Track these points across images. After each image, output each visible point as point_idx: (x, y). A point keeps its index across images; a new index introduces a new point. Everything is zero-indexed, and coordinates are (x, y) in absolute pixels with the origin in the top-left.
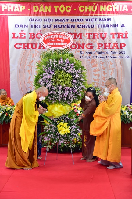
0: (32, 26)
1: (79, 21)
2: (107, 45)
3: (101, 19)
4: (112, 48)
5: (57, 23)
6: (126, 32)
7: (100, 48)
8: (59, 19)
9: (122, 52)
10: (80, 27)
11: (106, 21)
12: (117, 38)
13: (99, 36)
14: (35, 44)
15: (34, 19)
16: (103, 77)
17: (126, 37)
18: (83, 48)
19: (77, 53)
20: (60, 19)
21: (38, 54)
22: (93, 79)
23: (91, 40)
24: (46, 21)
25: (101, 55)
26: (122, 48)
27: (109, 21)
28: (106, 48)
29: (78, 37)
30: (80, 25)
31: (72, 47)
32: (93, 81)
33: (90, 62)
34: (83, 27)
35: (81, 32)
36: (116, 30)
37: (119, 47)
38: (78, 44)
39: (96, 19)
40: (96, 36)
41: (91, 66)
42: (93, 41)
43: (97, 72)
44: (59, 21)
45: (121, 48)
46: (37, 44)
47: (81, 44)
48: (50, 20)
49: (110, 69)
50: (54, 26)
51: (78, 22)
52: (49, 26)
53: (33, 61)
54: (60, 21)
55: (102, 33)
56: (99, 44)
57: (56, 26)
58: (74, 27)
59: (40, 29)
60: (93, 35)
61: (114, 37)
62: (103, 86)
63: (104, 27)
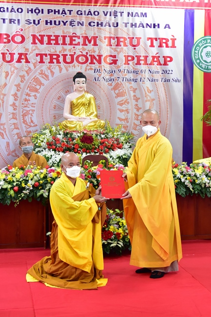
0: (4, 20)
1: (92, 15)
2: (141, 58)
3: (131, 13)
4: (150, 64)
5: (52, 17)
6: (172, 38)
7: (129, 64)
8: (55, 10)
9: (168, 72)
10: (94, 25)
11: (139, 16)
12: (159, 47)
13: (128, 41)
14: (10, 54)
15: (7, 8)
16: (136, 114)
17: (173, 46)
18: (100, 62)
19: (88, 72)
20: (57, 10)
21: (16, 71)
22: (118, 118)
23: (112, 49)
24: (30, 12)
25: (131, 76)
26: (168, 65)
27: (143, 16)
28: (140, 64)
29: (90, 42)
30: (94, 23)
31: (80, 59)
32: (118, 121)
33: (112, 87)
34: (100, 25)
35: (95, 34)
36: (156, 33)
37: (162, 62)
38: (90, 55)
39: (122, 13)
40: (121, 42)
41: (115, 95)
42: (117, 51)
43: (124, 106)
44: (55, 13)
45: (165, 64)
46: (14, 54)
47: (96, 56)
48: (37, 11)
49: (146, 101)
50: (47, 23)
51: (90, 16)
52: (37, 22)
53: (5, 85)
54: (57, 13)
55: (133, 38)
56: (128, 56)
57: (49, 21)
58: (82, 25)
59: (20, 27)
60: (116, 39)
61: (152, 45)
62: (135, 130)
63: (136, 27)
